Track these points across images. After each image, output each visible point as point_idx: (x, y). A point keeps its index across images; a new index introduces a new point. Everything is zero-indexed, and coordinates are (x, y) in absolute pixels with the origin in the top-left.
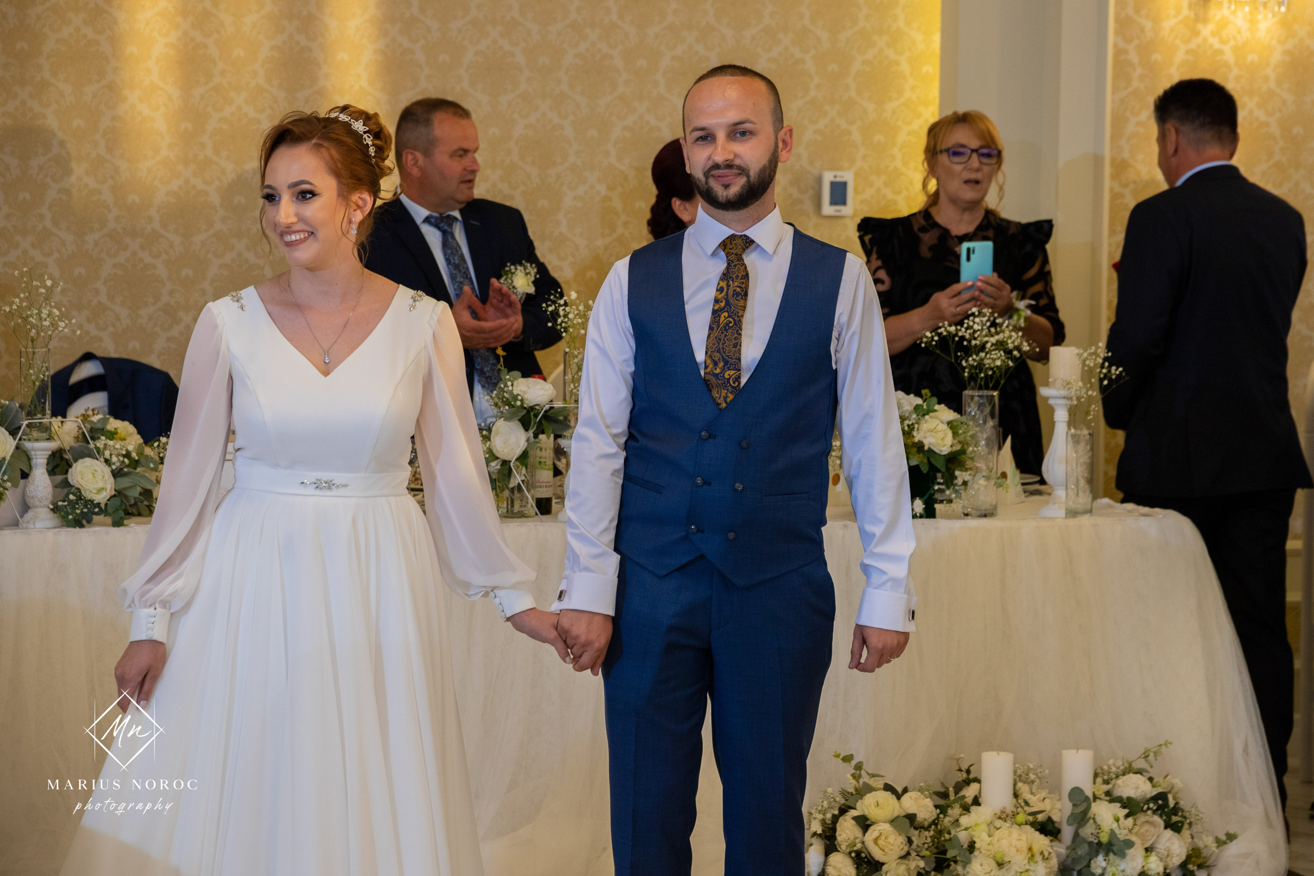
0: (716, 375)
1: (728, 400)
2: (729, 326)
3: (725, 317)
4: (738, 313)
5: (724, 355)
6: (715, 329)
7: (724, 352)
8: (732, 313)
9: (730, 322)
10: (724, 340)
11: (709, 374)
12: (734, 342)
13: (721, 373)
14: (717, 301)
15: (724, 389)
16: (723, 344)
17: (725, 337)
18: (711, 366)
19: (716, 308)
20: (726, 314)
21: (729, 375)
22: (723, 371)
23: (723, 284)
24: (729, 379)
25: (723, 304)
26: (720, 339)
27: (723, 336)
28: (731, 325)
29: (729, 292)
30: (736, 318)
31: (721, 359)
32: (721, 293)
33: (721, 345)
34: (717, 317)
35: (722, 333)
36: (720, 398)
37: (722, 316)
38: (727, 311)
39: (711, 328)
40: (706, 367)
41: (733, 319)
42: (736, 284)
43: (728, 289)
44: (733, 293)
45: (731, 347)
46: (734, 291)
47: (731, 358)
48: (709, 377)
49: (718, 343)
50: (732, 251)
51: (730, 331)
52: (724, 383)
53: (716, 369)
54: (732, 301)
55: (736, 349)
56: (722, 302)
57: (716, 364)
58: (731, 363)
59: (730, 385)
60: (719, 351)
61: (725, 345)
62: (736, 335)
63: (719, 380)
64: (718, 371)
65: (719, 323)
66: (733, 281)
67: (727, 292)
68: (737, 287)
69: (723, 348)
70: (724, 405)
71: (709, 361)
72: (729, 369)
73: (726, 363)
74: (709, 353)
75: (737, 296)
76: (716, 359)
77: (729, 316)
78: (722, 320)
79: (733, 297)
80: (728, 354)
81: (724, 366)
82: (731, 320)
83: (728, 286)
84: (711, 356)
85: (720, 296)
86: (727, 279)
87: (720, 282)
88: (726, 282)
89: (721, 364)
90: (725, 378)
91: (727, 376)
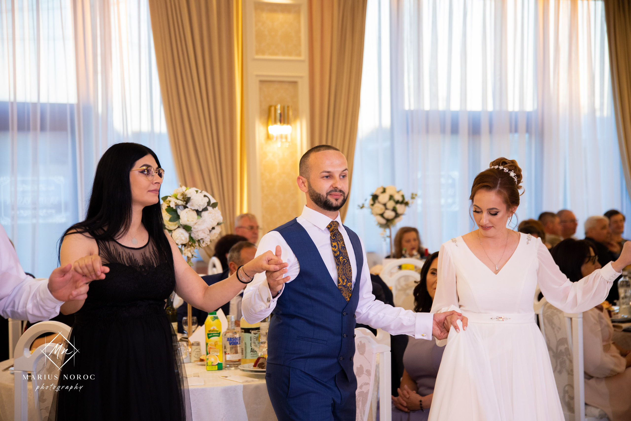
0: (344, 286)
1: (350, 296)
2: (345, 263)
3: (341, 258)
4: (347, 256)
5: (346, 276)
6: (340, 265)
7: (346, 275)
8: (344, 256)
9: (345, 261)
10: (345, 269)
11: (341, 286)
12: (349, 269)
13: (346, 285)
14: (334, 252)
15: (348, 292)
16: (345, 271)
17: (345, 268)
18: (341, 282)
19: (336, 255)
20: (341, 257)
21: (349, 285)
22: (347, 283)
23: (335, 244)
24: (349, 287)
25: (338, 253)
26: (343, 269)
27: (344, 267)
28: (346, 262)
29: (339, 247)
30: (347, 258)
31: (345, 278)
32: (335, 248)
33: (345, 272)
34: (338, 259)
35: (343, 266)
36: (347, 296)
37: (340, 258)
38: (341, 256)
39: (337, 264)
40: (339, 282)
41: (346, 259)
42: (341, 243)
43: (338, 246)
44: (341, 247)
45: (349, 272)
46: (342, 246)
47: (349, 277)
48: (340, 287)
49: (343, 271)
50: (335, 228)
51: (346, 264)
52: (348, 289)
53: (344, 283)
54: (342, 251)
55: (351, 273)
56: (337, 252)
57: (343, 280)
58: (349, 279)
59: (350, 290)
60: (344, 275)
61: (346, 271)
62: (349, 266)
63: (346, 288)
64: (345, 284)
65: (340, 262)
66: (339, 242)
67: (338, 247)
68: (342, 244)
69: (346, 273)
70: (349, 299)
71: (340, 280)
72: (349, 282)
73: (347, 279)
74: (340, 276)
75: (344, 248)
76: (343, 278)
77: (343, 258)
78: (341, 260)
79: (342, 249)
80: (348, 275)
81: (347, 281)
82: (345, 259)
83: (338, 244)
84: (341, 277)
85: (336, 250)
86: (336, 241)
87: (333, 243)
88: (336, 243)
89: (346, 281)
90: (348, 287)
91: (348, 286)
